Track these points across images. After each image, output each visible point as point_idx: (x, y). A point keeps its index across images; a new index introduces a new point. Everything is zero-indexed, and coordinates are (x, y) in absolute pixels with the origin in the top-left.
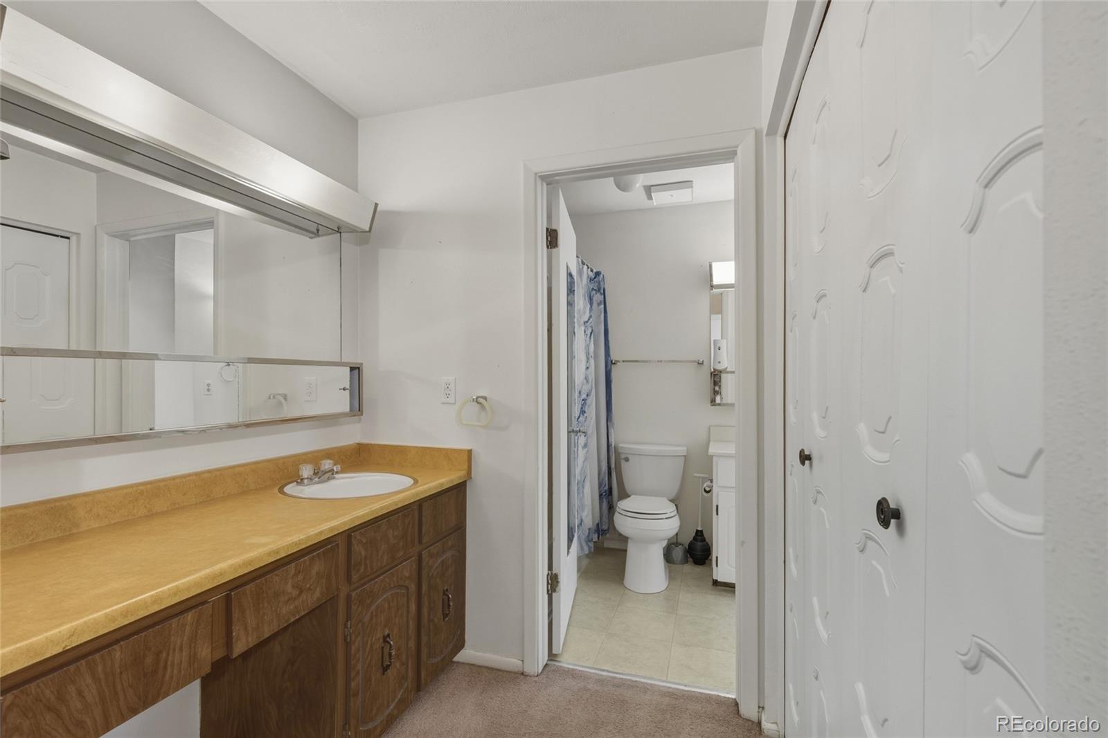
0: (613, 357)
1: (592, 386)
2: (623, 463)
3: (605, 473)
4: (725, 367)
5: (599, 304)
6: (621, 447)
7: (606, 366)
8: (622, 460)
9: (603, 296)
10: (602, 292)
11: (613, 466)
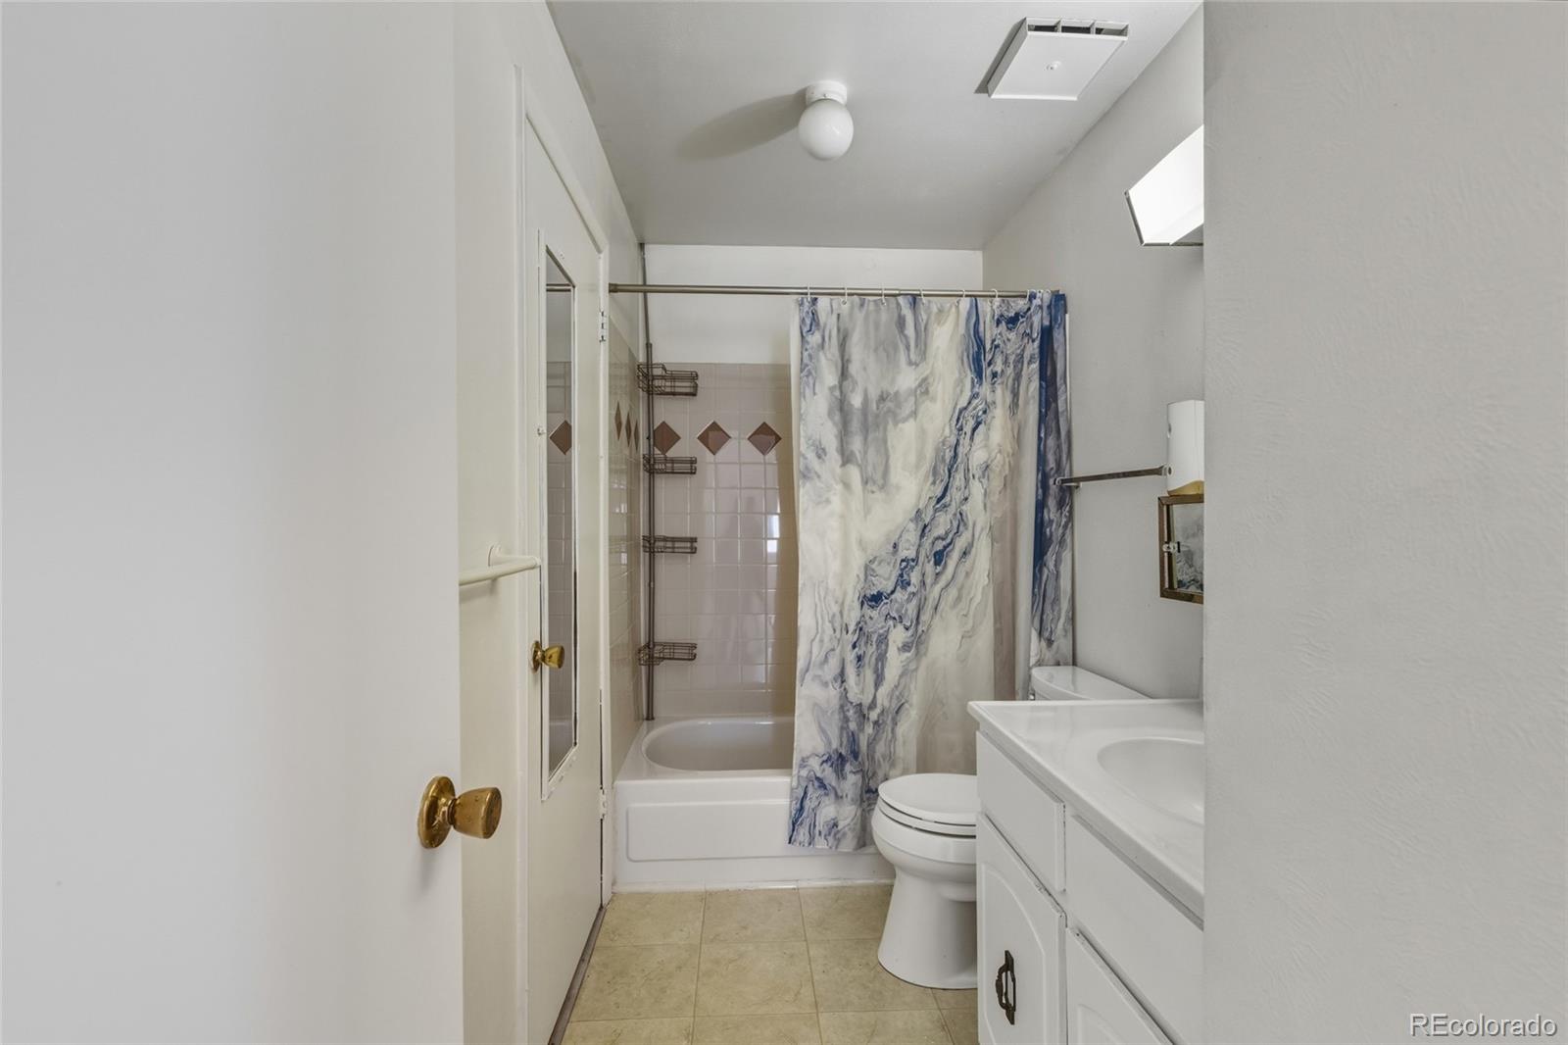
5: (1028, 363)
9: (1036, 345)
10: (1036, 335)
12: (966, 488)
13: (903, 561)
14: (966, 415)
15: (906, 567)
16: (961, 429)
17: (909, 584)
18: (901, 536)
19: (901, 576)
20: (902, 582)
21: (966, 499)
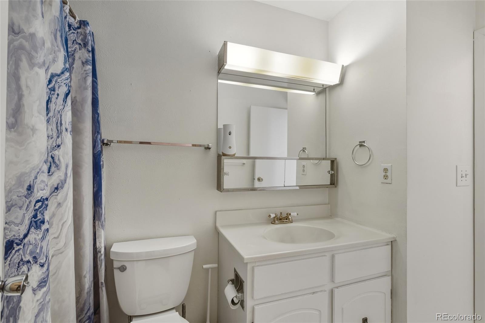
0: (105, 134)
1: (66, 174)
2: (117, 273)
3: (89, 288)
4: (234, 153)
5: (84, 63)
6: (116, 253)
7: (94, 147)
8: (115, 271)
9: (91, 55)
10: (90, 49)
11: (102, 279)
12: (58, 137)
13: (38, 201)
14: (59, 80)
15: (40, 207)
16: (53, 89)
17: (43, 222)
18: (36, 178)
19: (35, 216)
20: (36, 222)
21: (59, 146)
